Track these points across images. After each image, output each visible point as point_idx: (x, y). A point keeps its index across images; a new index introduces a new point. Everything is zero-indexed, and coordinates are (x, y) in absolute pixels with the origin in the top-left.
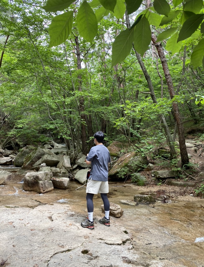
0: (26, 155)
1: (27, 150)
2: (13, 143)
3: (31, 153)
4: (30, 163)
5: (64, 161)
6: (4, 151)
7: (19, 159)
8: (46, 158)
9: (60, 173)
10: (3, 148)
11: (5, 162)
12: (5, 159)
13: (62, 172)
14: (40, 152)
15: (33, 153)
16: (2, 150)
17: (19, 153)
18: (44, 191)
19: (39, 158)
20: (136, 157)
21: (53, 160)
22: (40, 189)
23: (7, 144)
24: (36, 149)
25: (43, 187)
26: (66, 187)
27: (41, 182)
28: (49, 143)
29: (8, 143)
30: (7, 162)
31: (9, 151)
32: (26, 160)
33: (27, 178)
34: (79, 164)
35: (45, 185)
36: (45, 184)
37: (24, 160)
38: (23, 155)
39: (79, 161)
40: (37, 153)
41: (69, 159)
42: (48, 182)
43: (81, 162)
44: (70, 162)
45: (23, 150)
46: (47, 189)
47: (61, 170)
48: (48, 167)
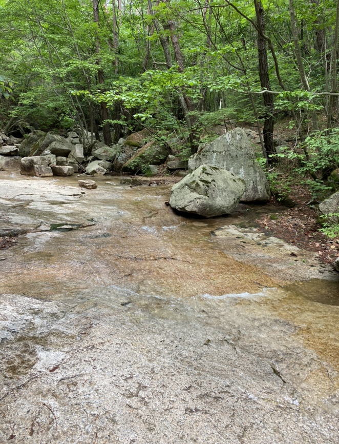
0: (34, 143)
1: (35, 136)
2: (22, 128)
3: (39, 140)
4: (37, 152)
5: (75, 151)
6: (8, 138)
7: (24, 147)
8: (55, 145)
9: (67, 162)
10: (7, 134)
11: (9, 151)
12: (8, 149)
13: (68, 162)
14: (49, 139)
15: (41, 140)
16: (5, 137)
17: (25, 140)
18: (40, 175)
19: (47, 146)
20: (154, 146)
21: (62, 148)
22: (35, 173)
23: (11, 128)
24: (45, 135)
25: (38, 171)
26: (65, 174)
27: (36, 166)
28: (74, 130)
29: (13, 127)
30: (11, 152)
31: (15, 138)
32: (34, 149)
33: (23, 162)
34: (95, 155)
35: (41, 170)
36: (41, 168)
37: (31, 149)
38: (30, 142)
39: (96, 152)
40: (46, 140)
41: (82, 148)
42: (45, 167)
43: (99, 153)
44: (83, 152)
45: (29, 136)
46: (44, 173)
47: (68, 159)
48: (52, 155)
